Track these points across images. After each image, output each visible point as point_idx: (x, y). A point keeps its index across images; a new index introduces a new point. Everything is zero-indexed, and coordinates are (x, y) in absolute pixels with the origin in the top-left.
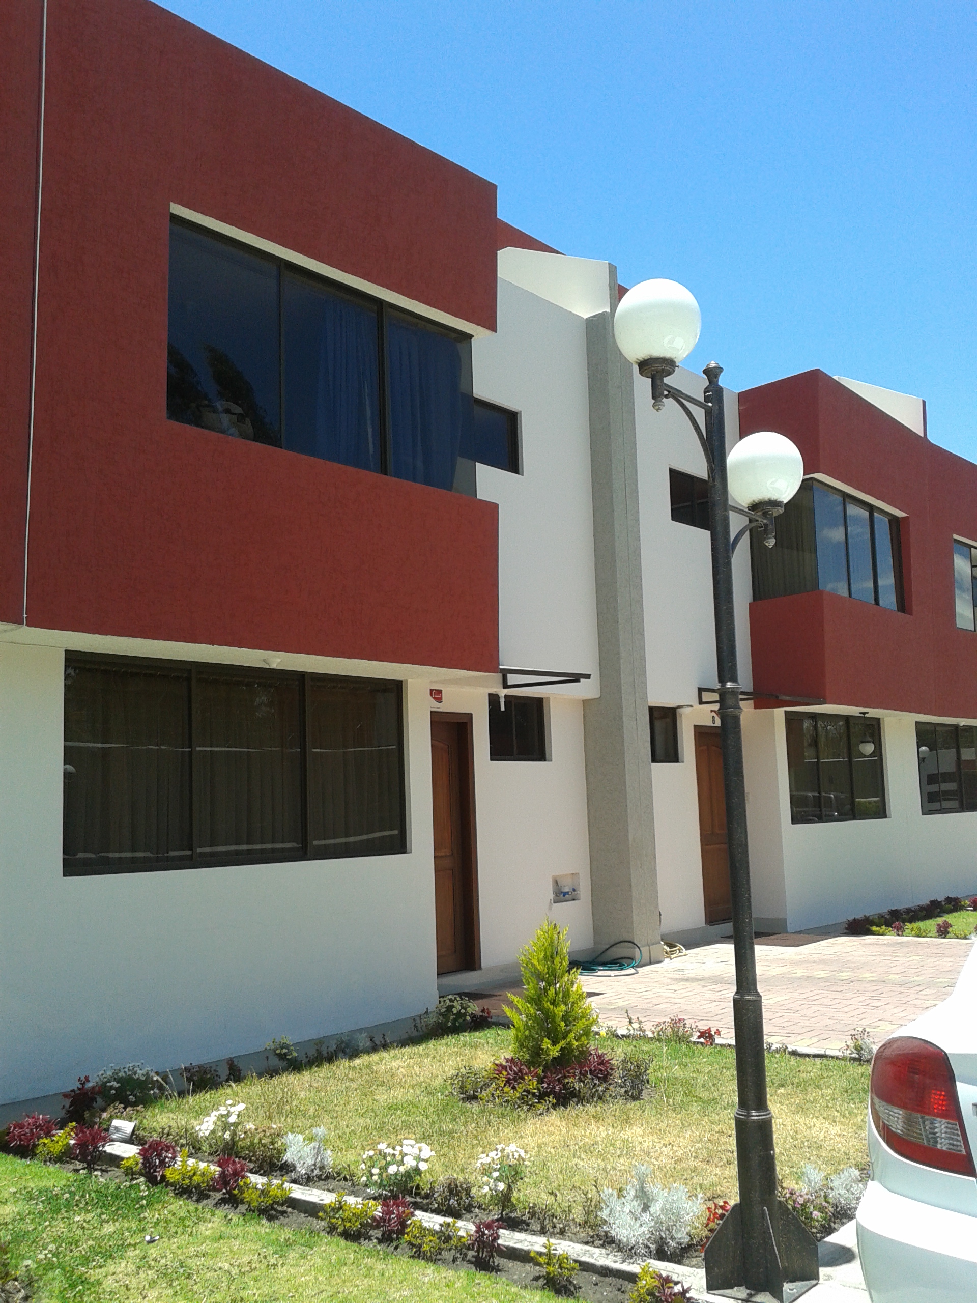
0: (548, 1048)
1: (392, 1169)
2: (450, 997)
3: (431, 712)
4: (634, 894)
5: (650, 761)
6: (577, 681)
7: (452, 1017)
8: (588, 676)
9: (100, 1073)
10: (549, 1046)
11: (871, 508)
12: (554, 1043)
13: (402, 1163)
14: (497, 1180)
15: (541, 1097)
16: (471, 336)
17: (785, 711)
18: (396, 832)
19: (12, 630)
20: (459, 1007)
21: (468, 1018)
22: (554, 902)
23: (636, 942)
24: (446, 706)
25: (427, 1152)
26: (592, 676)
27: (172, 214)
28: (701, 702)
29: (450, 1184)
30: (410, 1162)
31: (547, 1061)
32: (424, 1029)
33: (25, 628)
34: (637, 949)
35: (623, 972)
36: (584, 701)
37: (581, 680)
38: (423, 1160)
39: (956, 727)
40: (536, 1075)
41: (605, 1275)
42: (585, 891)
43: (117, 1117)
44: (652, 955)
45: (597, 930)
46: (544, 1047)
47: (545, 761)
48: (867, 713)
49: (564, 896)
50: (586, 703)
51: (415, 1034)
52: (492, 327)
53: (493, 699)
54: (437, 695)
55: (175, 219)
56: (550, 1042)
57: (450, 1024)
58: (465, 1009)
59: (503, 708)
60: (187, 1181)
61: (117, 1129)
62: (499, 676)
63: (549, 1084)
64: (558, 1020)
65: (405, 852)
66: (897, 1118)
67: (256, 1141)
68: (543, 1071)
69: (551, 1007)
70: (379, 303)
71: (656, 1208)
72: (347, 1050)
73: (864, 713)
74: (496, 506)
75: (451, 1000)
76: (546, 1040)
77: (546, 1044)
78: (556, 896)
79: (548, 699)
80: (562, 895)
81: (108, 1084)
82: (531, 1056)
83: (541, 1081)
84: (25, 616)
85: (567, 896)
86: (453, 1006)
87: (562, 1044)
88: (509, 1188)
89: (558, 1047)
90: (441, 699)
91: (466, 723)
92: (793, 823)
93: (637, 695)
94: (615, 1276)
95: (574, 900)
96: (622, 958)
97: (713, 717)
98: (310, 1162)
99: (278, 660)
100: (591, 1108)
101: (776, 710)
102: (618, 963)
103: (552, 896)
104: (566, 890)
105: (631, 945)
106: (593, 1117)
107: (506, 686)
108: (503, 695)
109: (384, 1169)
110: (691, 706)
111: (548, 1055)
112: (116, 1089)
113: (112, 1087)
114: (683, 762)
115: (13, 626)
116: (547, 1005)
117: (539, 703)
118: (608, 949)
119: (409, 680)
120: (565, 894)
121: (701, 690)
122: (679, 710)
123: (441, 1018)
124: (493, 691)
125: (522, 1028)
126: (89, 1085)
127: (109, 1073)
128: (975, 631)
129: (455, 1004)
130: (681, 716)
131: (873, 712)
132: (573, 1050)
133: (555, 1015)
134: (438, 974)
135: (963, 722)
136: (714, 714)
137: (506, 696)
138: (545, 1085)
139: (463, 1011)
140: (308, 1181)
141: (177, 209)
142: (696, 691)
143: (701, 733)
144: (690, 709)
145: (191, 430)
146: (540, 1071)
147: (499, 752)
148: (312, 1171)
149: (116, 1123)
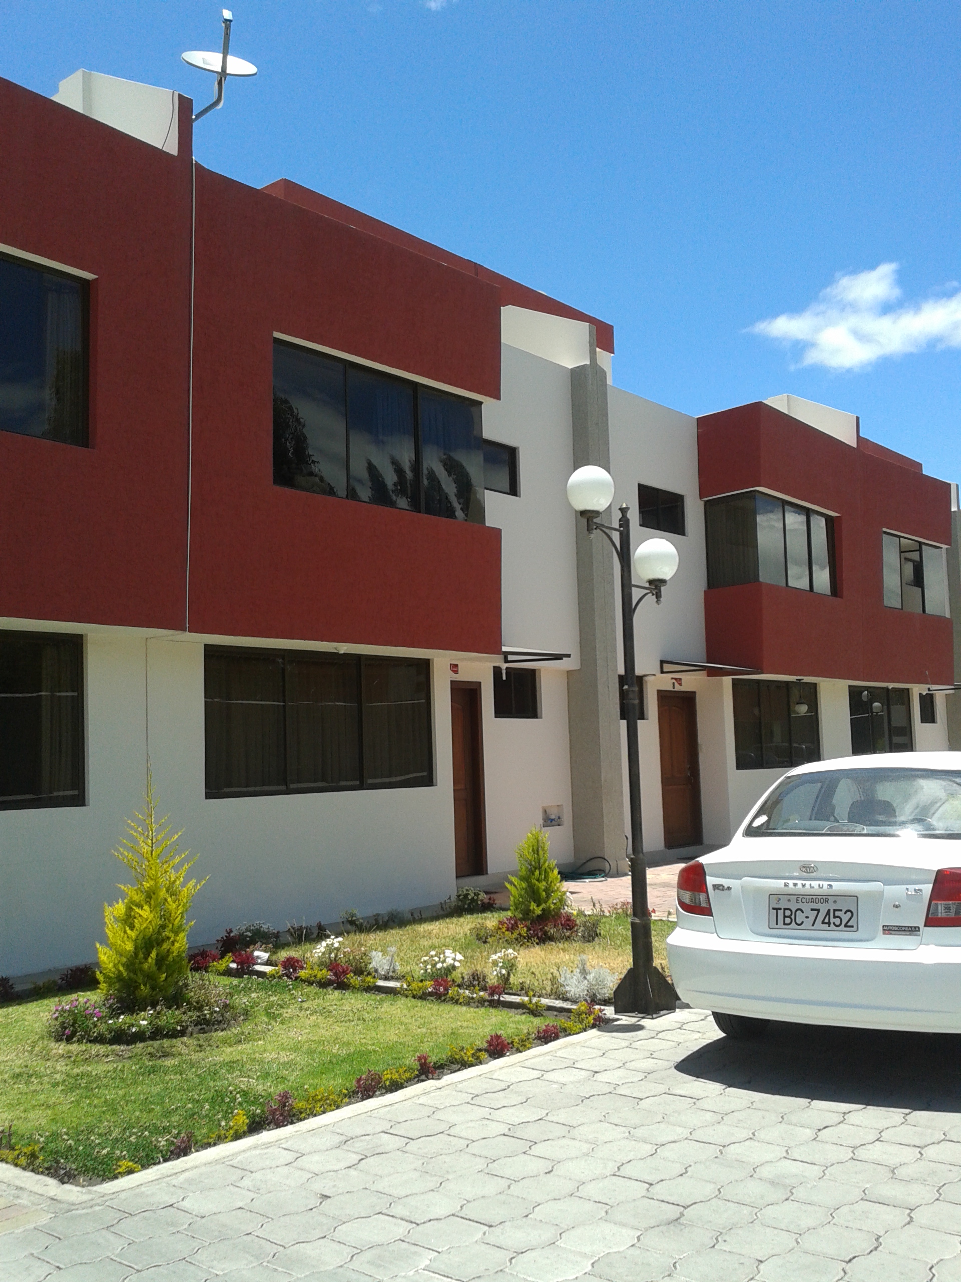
0: (534, 909)
1: (439, 966)
2: (466, 888)
3: (451, 681)
4: (605, 821)
5: (619, 718)
6: (561, 659)
7: (467, 902)
8: (568, 656)
9: (238, 928)
10: (535, 907)
11: (808, 512)
12: (538, 906)
13: (444, 961)
14: (501, 967)
15: (529, 938)
16: (481, 403)
17: (733, 679)
18: (425, 774)
19: (178, 634)
20: (473, 895)
21: (479, 903)
22: (544, 827)
23: (606, 857)
24: (462, 677)
25: (459, 957)
26: (571, 656)
27: (275, 338)
28: (662, 672)
29: (473, 974)
30: (449, 961)
31: (533, 917)
32: (448, 909)
33: (187, 633)
34: (607, 863)
35: (595, 880)
36: (568, 672)
37: (564, 658)
38: (458, 961)
39: (887, 689)
40: (526, 926)
41: (561, 1012)
42: (567, 818)
43: (256, 950)
44: (619, 870)
45: (577, 849)
46: (531, 908)
47: (537, 718)
48: (803, 679)
49: (551, 822)
50: (569, 673)
51: (442, 913)
52: (497, 397)
53: (497, 671)
54: (454, 668)
55: (277, 340)
56: (535, 905)
57: (466, 906)
58: (478, 896)
59: (504, 678)
60: (313, 978)
61: (258, 957)
62: (502, 656)
63: (534, 931)
64: (541, 891)
65: (432, 785)
66: (687, 897)
67: (351, 958)
68: (531, 924)
69: (537, 882)
70: (415, 385)
71: (590, 977)
72: (396, 920)
73: (800, 680)
74: (500, 530)
75: (467, 890)
76: (532, 903)
77: (533, 906)
78: (545, 822)
79: (539, 670)
80: (549, 821)
81: (245, 934)
82: (523, 915)
83: (529, 929)
84: (188, 625)
85: (553, 822)
86: (469, 894)
87: (543, 906)
88: (509, 974)
89: (540, 908)
90: (457, 671)
91: (476, 689)
92: (737, 769)
93: (609, 667)
94: (567, 1012)
95: (559, 825)
96: (595, 870)
97: (674, 683)
98: (386, 967)
99: (344, 648)
100: (561, 946)
101: (724, 678)
102: (592, 874)
103: (541, 822)
104: (553, 817)
105: (603, 860)
106: (562, 949)
107: (506, 661)
108: (505, 668)
109: (434, 965)
110: (654, 675)
111: (534, 913)
112: (250, 937)
113: (247, 936)
114: (647, 719)
115: (180, 632)
116: (534, 881)
117: (533, 673)
118: (585, 863)
119: (435, 659)
120: (552, 820)
121: (662, 662)
122: (646, 678)
123: (460, 902)
124: (497, 664)
125: (517, 896)
126: (232, 935)
127: (244, 928)
128: (902, 609)
129: (470, 892)
130: (646, 682)
131: (807, 679)
132: (550, 911)
133: (538, 888)
134: (457, 877)
135: (891, 686)
136: (674, 681)
137: (507, 668)
138: (532, 932)
139: (475, 898)
140: (386, 978)
141: (277, 335)
142: (658, 663)
143: (663, 696)
144: (653, 677)
145: (288, 490)
146: (528, 923)
147: (501, 711)
148: (388, 973)
149: (256, 953)
